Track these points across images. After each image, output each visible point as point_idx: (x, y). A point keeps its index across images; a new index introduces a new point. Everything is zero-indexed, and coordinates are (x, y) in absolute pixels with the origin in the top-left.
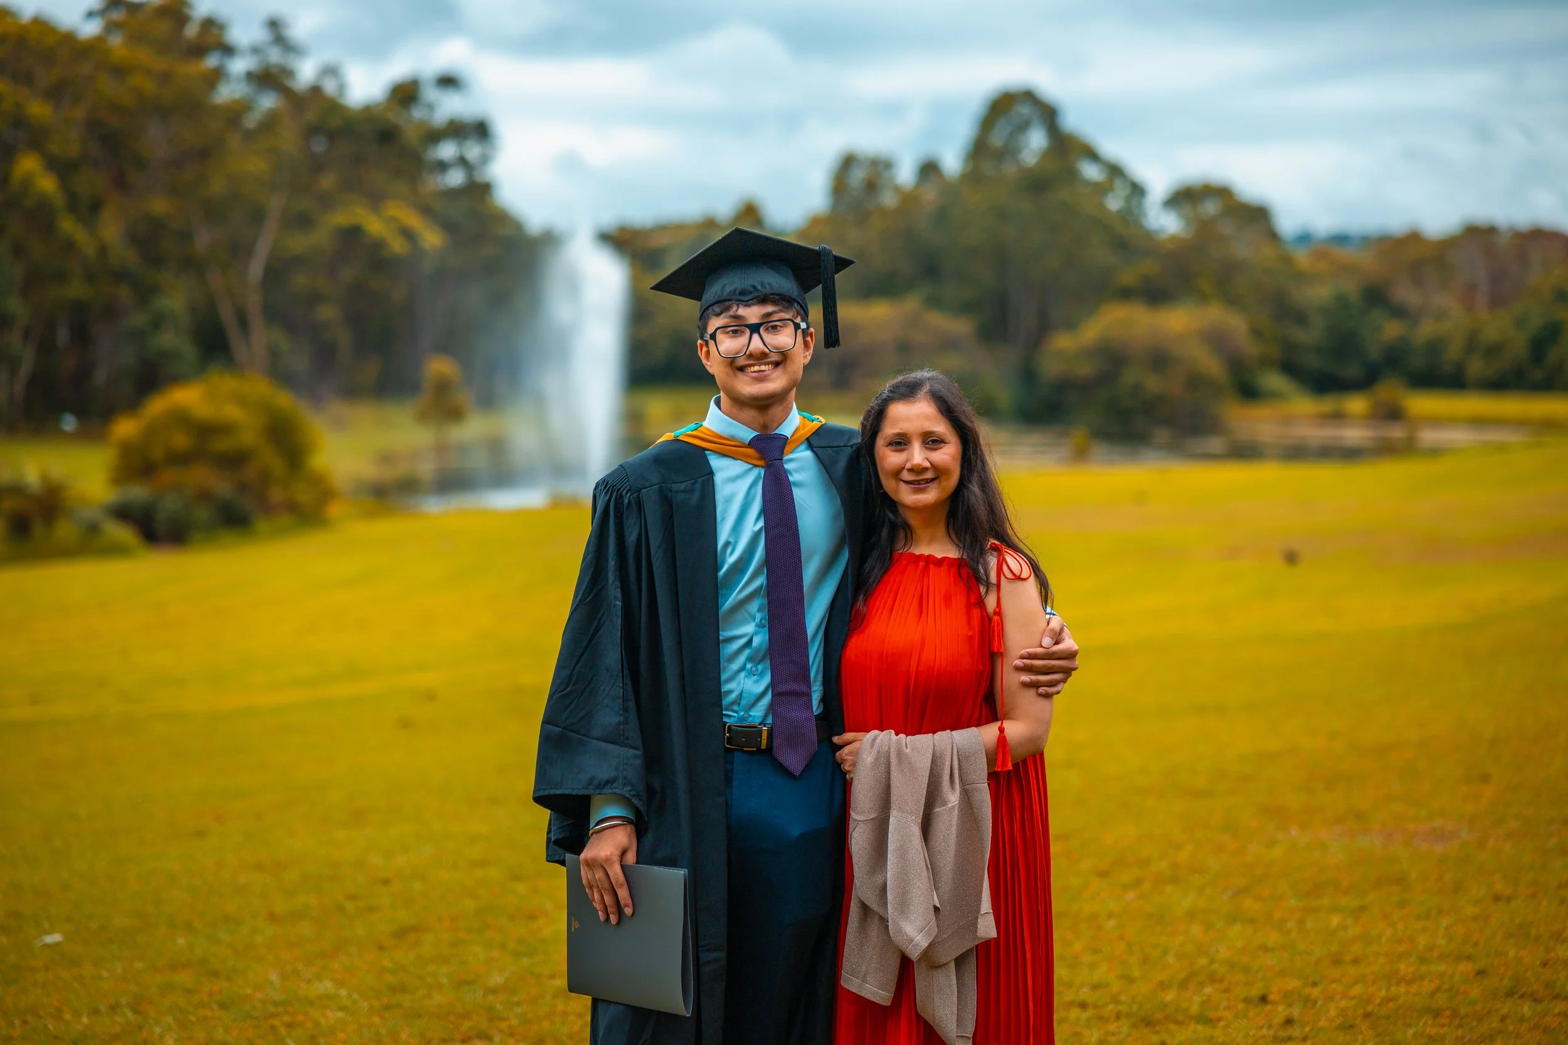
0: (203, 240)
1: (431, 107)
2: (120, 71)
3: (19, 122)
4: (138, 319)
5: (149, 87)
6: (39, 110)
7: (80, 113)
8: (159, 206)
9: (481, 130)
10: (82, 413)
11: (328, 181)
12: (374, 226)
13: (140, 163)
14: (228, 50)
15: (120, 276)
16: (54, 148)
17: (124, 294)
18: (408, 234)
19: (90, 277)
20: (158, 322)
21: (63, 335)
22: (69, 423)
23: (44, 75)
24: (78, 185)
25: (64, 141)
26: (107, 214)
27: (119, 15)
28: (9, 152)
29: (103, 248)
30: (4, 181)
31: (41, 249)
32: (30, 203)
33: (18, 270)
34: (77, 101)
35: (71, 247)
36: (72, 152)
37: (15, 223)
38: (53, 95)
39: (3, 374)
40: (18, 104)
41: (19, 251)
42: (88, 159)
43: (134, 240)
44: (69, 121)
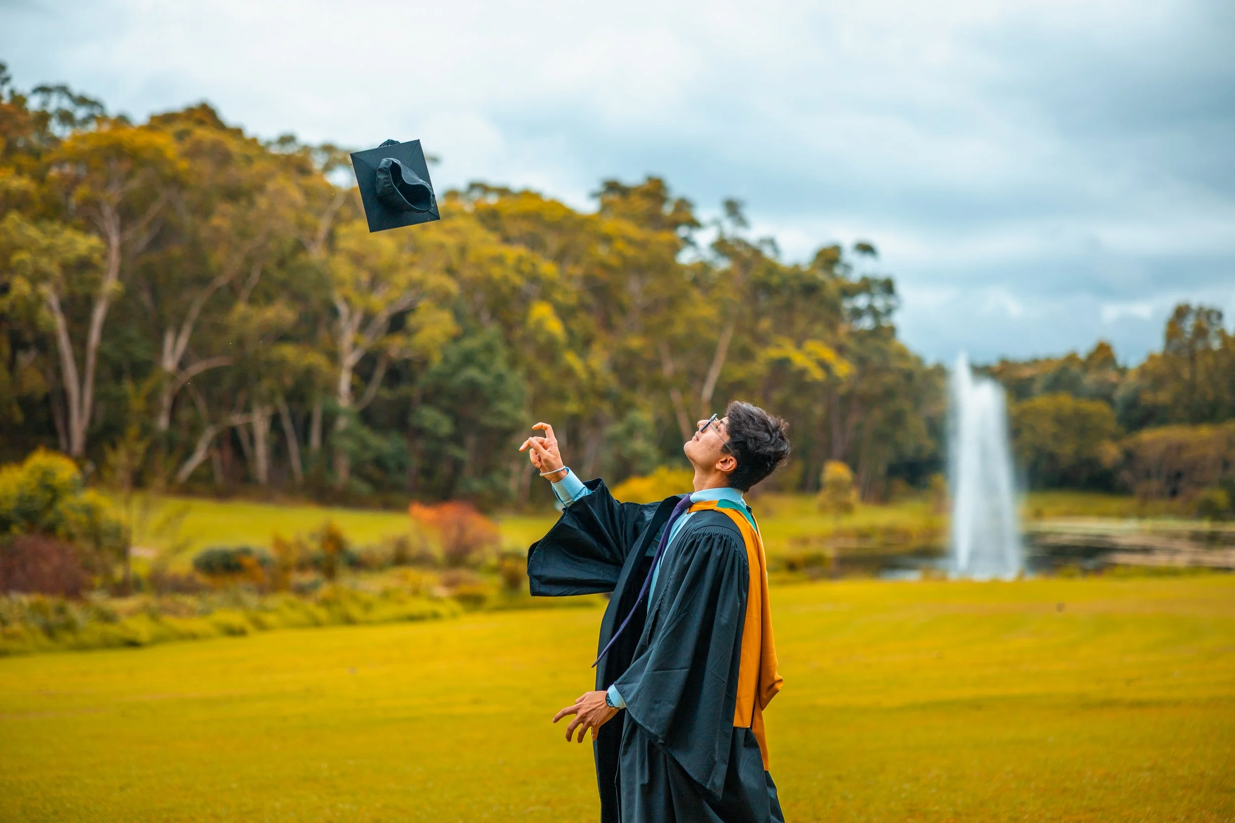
0: (668, 369)
1: (848, 267)
2: (608, 239)
3: (534, 279)
4: (617, 428)
5: (630, 252)
6: (548, 269)
7: (578, 271)
8: (635, 342)
9: (888, 287)
11: (765, 324)
12: (799, 359)
13: (623, 310)
14: (694, 224)
15: (604, 395)
16: (559, 297)
17: (606, 408)
18: (824, 366)
19: (582, 396)
20: (631, 432)
23: (554, 242)
24: (575, 326)
25: (566, 292)
26: (596, 348)
27: (613, 197)
28: (525, 301)
29: (592, 374)
30: (523, 322)
31: (547, 374)
32: (542, 339)
33: (529, 389)
34: (577, 262)
35: (569, 373)
36: (572, 300)
37: (529, 354)
38: (559, 258)
39: (515, 468)
40: (533, 265)
41: (531, 375)
42: (583, 307)
43: (615, 368)
44: (570, 278)
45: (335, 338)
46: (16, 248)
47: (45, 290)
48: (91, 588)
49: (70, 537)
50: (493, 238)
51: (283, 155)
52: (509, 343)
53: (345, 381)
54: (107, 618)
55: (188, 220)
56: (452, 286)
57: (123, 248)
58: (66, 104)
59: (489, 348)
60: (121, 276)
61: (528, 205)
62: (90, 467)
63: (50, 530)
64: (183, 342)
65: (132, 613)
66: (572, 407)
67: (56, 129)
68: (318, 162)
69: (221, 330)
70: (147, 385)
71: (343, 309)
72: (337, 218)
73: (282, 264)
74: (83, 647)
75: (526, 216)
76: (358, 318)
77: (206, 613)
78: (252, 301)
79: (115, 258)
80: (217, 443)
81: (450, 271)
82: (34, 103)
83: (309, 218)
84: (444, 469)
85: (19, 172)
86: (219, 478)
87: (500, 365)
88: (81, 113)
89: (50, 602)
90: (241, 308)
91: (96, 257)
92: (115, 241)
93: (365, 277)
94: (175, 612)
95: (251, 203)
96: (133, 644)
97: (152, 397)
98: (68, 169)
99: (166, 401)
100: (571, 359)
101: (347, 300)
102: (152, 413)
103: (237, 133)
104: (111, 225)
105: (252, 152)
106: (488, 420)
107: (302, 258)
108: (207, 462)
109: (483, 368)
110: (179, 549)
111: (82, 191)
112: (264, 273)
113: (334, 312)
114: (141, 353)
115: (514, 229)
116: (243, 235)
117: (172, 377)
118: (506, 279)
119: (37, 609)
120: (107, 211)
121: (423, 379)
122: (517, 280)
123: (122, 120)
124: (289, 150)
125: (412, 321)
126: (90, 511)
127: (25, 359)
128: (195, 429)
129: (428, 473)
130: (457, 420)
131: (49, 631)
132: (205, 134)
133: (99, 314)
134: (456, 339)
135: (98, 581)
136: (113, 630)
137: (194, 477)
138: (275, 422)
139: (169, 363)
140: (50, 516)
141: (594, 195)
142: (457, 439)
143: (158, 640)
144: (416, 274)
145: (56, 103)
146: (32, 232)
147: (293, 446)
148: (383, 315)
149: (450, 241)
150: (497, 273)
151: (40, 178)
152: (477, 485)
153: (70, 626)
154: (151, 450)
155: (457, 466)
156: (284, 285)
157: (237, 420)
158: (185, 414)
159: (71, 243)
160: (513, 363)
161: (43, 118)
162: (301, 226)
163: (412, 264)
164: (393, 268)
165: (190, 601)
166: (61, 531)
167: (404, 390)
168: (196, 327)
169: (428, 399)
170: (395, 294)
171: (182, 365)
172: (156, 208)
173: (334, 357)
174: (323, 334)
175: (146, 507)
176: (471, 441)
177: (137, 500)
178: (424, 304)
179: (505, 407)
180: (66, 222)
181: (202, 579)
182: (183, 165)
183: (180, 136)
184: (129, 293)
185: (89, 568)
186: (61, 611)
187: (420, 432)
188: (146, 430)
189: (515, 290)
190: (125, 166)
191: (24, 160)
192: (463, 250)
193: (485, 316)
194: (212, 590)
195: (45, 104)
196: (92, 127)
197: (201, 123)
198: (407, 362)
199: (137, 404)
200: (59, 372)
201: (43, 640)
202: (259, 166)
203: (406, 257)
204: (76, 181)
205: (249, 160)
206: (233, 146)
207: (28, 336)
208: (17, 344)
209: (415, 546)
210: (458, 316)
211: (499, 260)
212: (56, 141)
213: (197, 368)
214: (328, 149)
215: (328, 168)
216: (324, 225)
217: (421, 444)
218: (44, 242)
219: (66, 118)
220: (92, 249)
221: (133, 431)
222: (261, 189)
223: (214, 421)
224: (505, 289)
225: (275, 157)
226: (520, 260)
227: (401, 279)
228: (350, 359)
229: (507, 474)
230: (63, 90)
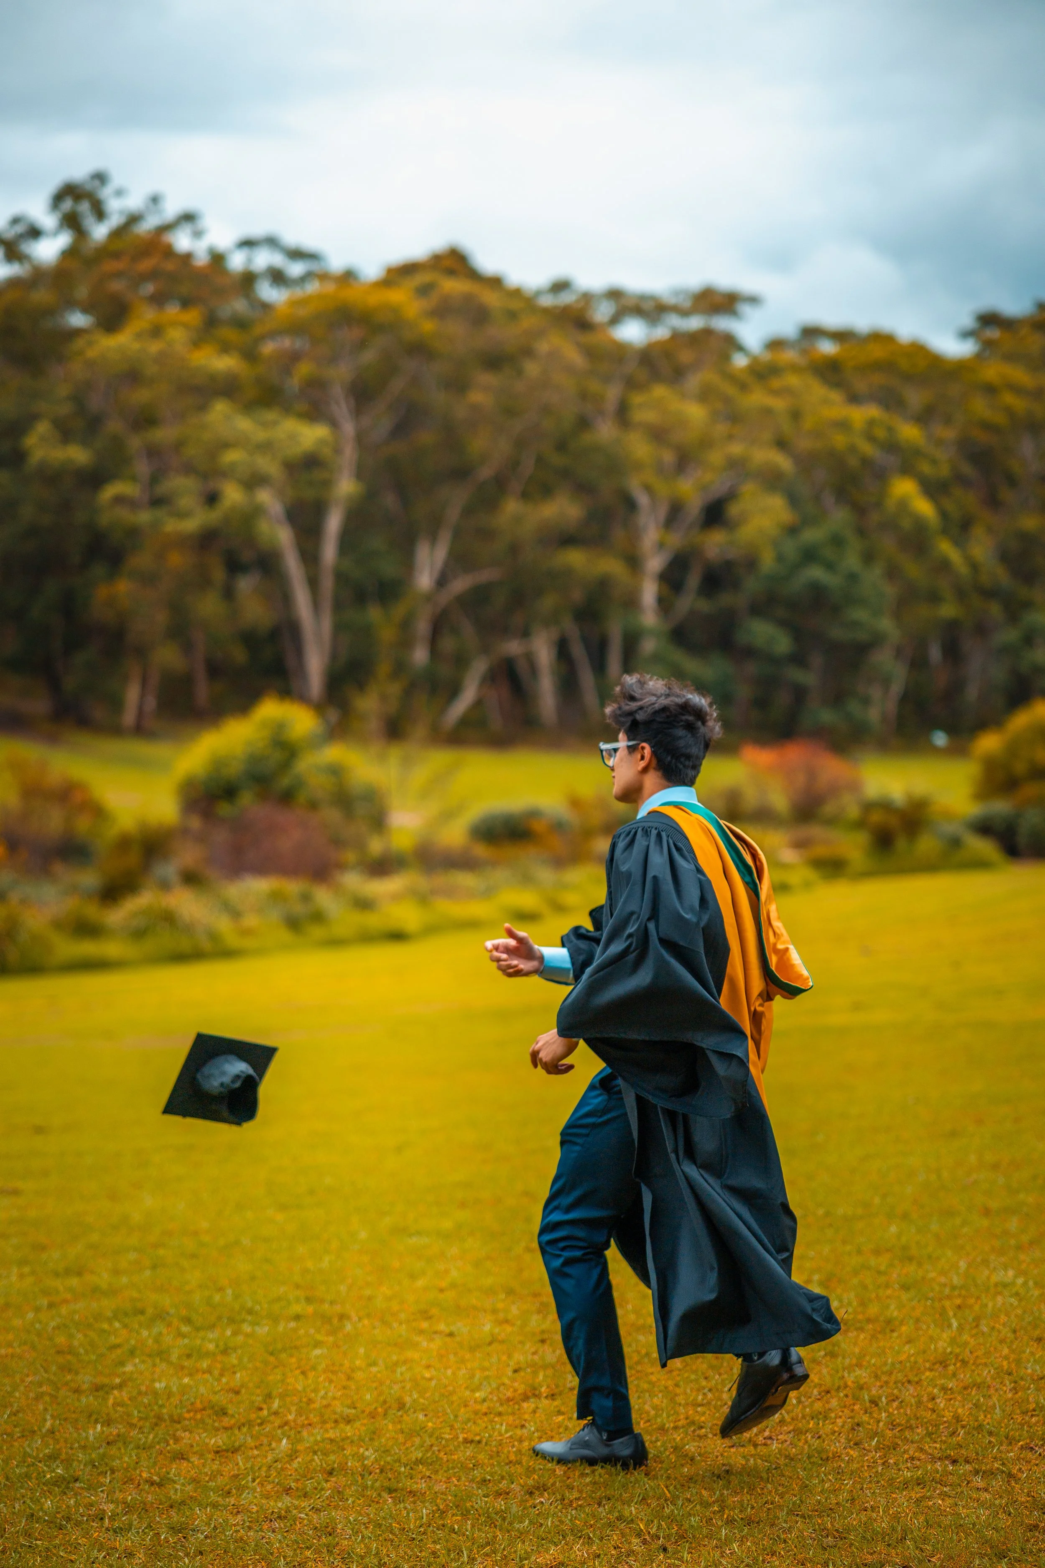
2: (990, 390)
3: (892, 447)
5: (1018, 404)
6: (910, 433)
7: (949, 434)
8: (1031, 522)
10: (952, 730)
13: (1012, 481)
15: (990, 593)
16: (926, 468)
17: (995, 610)
19: (961, 594)
20: (1030, 639)
21: (935, 653)
22: (940, 739)
23: (916, 398)
24: (950, 506)
25: (934, 462)
26: (978, 532)
27: (993, 333)
28: (881, 476)
29: (974, 567)
30: (879, 504)
31: (913, 570)
32: (906, 524)
33: (890, 591)
34: (948, 420)
35: (944, 566)
36: (945, 471)
37: (888, 544)
38: (924, 418)
39: (876, 693)
40: (890, 429)
41: (893, 573)
42: (960, 479)
43: (1004, 557)
44: (939, 443)
45: (634, 536)
46: (226, 445)
47: (265, 497)
48: (341, 867)
49: (313, 805)
50: (836, 396)
51: (555, 308)
52: (861, 532)
53: (649, 592)
54: (364, 904)
55: (439, 398)
56: (783, 462)
57: (360, 438)
58: (276, 259)
59: (837, 541)
60: (359, 474)
61: (878, 352)
62: (333, 715)
63: (287, 798)
64: (441, 553)
65: (396, 898)
66: (948, 610)
67: (268, 292)
68: (602, 312)
69: (487, 534)
70: (399, 610)
71: (643, 500)
72: (631, 384)
73: (561, 446)
74: (335, 943)
75: (877, 366)
76: (662, 512)
77: (488, 893)
78: (525, 496)
79: (349, 453)
80: (491, 678)
81: (781, 444)
82: (237, 261)
83: (594, 386)
84: (782, 699)
85: (225, 348)
86: (496, 723)
87: (852, 561)
88: (296, 269)
89: (292, 887)
90: (512, 507)
91: (327, 452)
92: (349, 428)
93: (668, 457)
94: (450, 893)
95: (520, 372)
96: (397, 936)
97: (406, 625)
98: (286, 343)
99: (422, 627)
100: (946, 548)
101: (648, 489)
102: (406, 642)
103: (496, 282)
104: (342, 409)
105: (515, 305)
106: (837, 633)
107: (587, 438)
108: (478, 703)
109: (830, 566)
110: (448, 815)
111: (304, 369)
112: (540, 460)
113: (631, 505)
114: (388, 568)
115: (861, 386)
116: (510, 412)
117: (428, 598)
118: (853, 449)
119: (276, 897)
120: (337, 391)
121: (752, 585)
122: (868, 449)
123: (348, 276)
124: (566, 299)
125: (734, 510)
126: (336, 771)
127: (246, 584)
128: (461, 662)
129: (762, 703)
130: (797, 633)
131: (294, 924)
132: (453, 286)
133: (334, 523)
134: (792, 530)
135: (350, 856)
136: (373, 921)
137: (465, 722)
138: (562, 649)
139: (424, 580)
140: (285, 782)
141: (965, 334)
142: (798, 659)
143: (431, 930)
144: (736, 449)
145: (263, 259)
146: (244, 424)
147: (587, 678)
148: (695, 504)
149: (779, 404)
150: (840, 440)
151: (250, 355)
152: (827, 716)
153: (318, 917)
154: (409, 692)
155: (800, 694)
156: (565, 474)
157: (513, 647)
158: (448, 644)
159: (293, 437)
160: (868, 557)
161: (248, 279)
162: (584, 396)
163: (730, 437)
164: (706, 443)
165: (466, 880)
166: (302, 798)
167: (726, 599)
168: (457, 534)
169: (758, 609)
170: (708, 477)
171: (442, 582)
172: (397, 385)
173: (634, 562)
174: (618, 534)
175: (407, 763)
176: (817, 660)
177: (395, 753)
178: (748, 488)
179: (859, 614)
180: (287, 409)
181: (481, 851)
182: (428, 326)
183: (424, 291)
184: (370, 496)
185: (338, 843)
186: (306, 898)
187: (749, 653)
188: (400, 668)
189: (866, 462)
190: (354, 334)
191: (229, 334)
192: (796, 415)
193: (829, 499)
194: (493, 864)
195: (249, 260)
196: (312, 288)
197: (451, 272)
198: (729, 565)
199: (387, 634)
200: (286, 599)
201: (285, 935)
202: (528, 322)
203: (721, 429)
204: (295, 357)
205: (512, 315)
206: (491, 299)
207: (247, 556)
208: (234, 566)
209: (751, 798)
210: (793, 500)
211: (843, 425)
212: (266, 307)
213: (460, 585)
214: (615, 294)
215: (615, 320)
216: (612, 393)
217: (752, 668)
218: (261, 435)
219: (277, 277)
220: (322, 442)
221: (384, 668)
222: (528, 352)
223: (485, 649)
224: (853, 462)
225: (546, 311)
226: (871, 423)
227: (716, 457)
228: (655, 563)
229: (866, 701)
230: (271, 242)
